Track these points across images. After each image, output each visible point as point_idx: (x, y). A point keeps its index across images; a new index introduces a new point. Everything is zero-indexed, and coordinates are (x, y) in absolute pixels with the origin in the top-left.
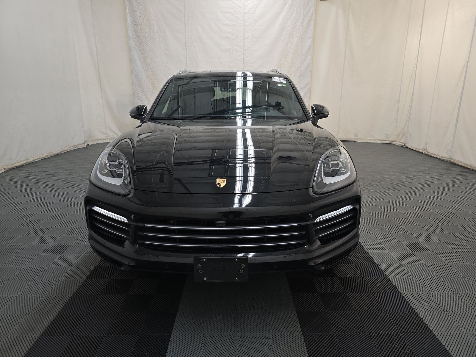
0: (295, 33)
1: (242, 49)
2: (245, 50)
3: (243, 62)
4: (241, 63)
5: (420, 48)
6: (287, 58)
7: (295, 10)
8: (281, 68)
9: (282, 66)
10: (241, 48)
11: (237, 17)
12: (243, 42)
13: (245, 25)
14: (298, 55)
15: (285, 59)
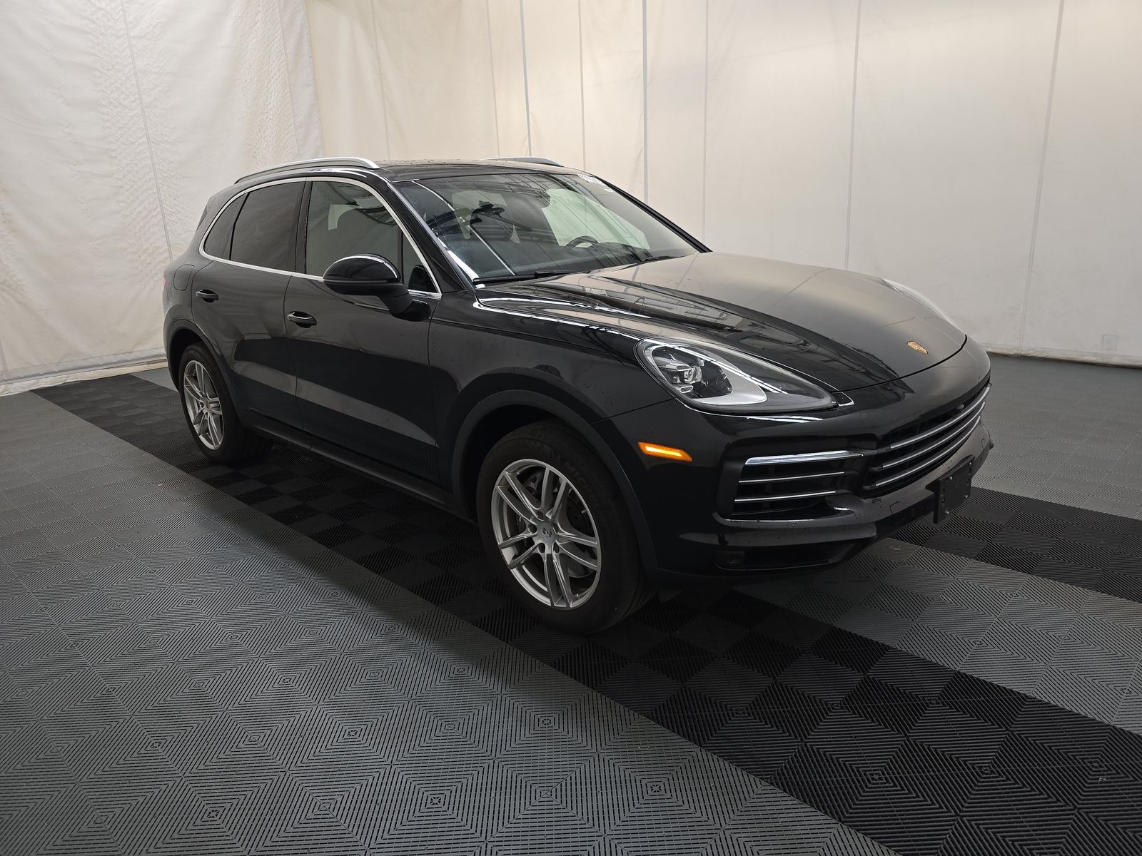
0: (271, 72)
1: (134, 101)
2: (146, 107)
3: (145, 139)
4: (141, 141)
5: (531, 122)
6: (265, 131)
7: (259, 12)
8: (254, 157)
9: (255, 152)
10: (133, 99)
11: (101, 9)
12: (134, 82)
13: (131, 34)
14: (289, 126)
15: (259, 135)
